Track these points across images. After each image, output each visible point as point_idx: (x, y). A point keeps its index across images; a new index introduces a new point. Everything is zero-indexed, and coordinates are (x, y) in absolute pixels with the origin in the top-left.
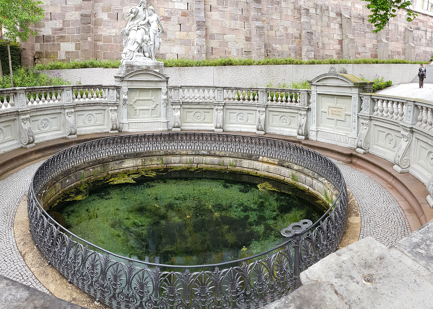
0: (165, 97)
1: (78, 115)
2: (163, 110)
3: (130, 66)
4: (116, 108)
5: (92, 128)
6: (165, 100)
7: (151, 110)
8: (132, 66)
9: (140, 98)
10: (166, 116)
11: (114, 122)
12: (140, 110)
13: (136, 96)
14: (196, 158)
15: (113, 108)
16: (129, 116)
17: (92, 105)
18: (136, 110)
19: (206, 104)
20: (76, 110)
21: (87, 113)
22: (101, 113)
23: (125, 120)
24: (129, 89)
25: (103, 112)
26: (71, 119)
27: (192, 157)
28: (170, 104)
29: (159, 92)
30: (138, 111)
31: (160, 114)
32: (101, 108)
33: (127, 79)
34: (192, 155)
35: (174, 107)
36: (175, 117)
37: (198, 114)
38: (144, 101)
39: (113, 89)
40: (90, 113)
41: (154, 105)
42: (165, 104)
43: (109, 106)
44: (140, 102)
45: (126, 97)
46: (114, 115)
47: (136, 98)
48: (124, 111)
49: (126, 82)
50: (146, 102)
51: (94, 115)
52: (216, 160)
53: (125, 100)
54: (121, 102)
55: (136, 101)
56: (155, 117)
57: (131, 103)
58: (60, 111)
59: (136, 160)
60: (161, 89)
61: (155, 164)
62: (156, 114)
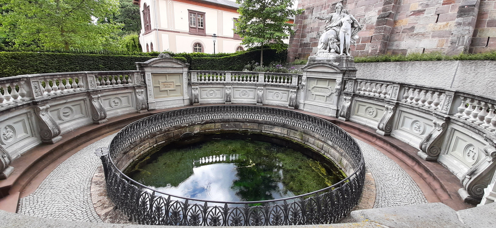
0: (339, 87)
2: (335, 98)
4: (296, 90)
5: (278, 102)
6: (337, 89)
7: (326, 97)
8: (314, 61)
9: (317, 86)
10: (337, 105)
11: (292, 100)
12: (316, 95)
13: (313, 84)
14: (324, 145)
15: (293, 90)
16: (306, 98)
21: (275, 91)
22: (285, 93)
23: (302, 101)
24: (308, 78)
25: (287, 92)
27: (322, 144)
28: (343, 94)
29: (334, 82)
30: (314, 95)
31: (334, 101)
32: (285, 89)
33: (305, 69)
35: (345, 97)
36: (343, 107)
37: (370, 110)
38: (321, 89)
39: (296, 77)
40: (277, 91)
41: (329, 93)
42: (337, 94)
43: (291, 89)
44: (317, 89)
46: (294, 96)
48: (302, 93)
49: (307, 72)
50: (323, 89)
51: (281, 93)
55: (313, 88)
56: (330, 104)
57: (309, 89)
58: (255, 87)
59: (284, 130)
60: (336, 80)
61: (296, 138)
62: (330, 101)
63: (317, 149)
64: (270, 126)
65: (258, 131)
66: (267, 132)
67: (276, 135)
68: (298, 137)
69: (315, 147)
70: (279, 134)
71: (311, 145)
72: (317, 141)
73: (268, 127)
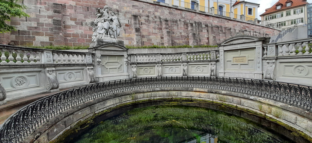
0: (127, 60)
1: (59, 74)
2: (125, 68)
3: (101, 42)
4: (92, 67)
7: (117, 68)
8: (102, 42)
9: (109, 61)
10: (128, 72)
11: (92, 76)
12: (110, 68)
14: (153, 93)
15: (90, 67)
16: (102, 73)
17: (72, 65)
18: (107, 69)
19: (151, 63)
20: (57, 69)
21: (68, 72)
22: (80, 72)
23: (100, 75)
25: (81, 71)
26: (52, 76)
27: (150, 93)
28: (129, 64)
29: (122, 57)
30: (108, 69)
31: (124, 71)
32: (80, 68)
33: (100, 48)
34: (150, 91)
35: (132, 66)
36: (133, 72)
37: (146, 70)
38: (112, 63)
39: (89, 55)
40: (70, 71)
41: (120, 65)
42: (127, 65)
43: (86, 66)
44: (110, 63)
45: (100, 60)
46: (91, 72)
47: (107, 61)
48: (99, 69)
49: (99, 51)
50: (114, 63)
51: (74, 73)
52: (165, 93)
53: (99, 62)
54: (96, 64)
55: (106, 63)
56: (121, 73)
57: (103, 64)
58: (39, 69)
59: (115, 100)
60: (123, 55)
61: (128, 100)
62: (121, 71)
63: (147, 99)
64: (102, 103)
65: (92, 115)
66: (101, 110)
67: (110, 108)
68: (129, 99)
69: (146, 99)
70: (112, 106)
71: (141, 99)
72: (146, 94)
73: (101, 104)
